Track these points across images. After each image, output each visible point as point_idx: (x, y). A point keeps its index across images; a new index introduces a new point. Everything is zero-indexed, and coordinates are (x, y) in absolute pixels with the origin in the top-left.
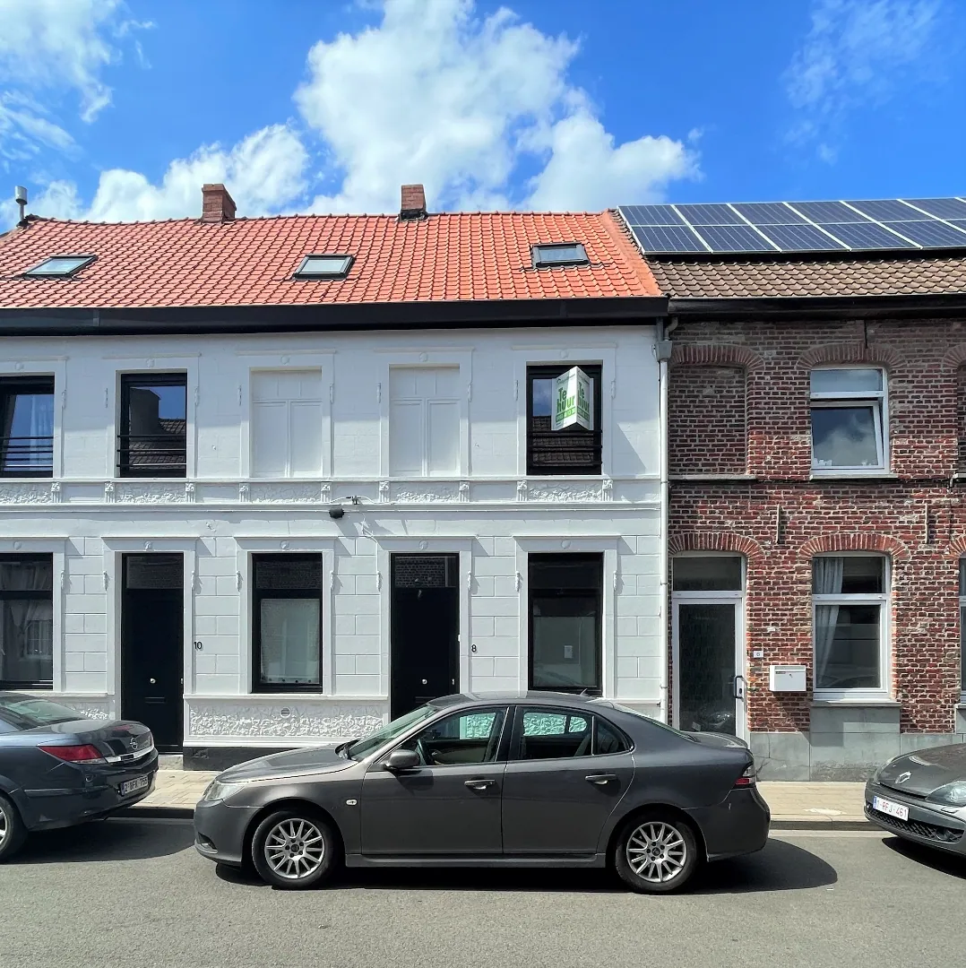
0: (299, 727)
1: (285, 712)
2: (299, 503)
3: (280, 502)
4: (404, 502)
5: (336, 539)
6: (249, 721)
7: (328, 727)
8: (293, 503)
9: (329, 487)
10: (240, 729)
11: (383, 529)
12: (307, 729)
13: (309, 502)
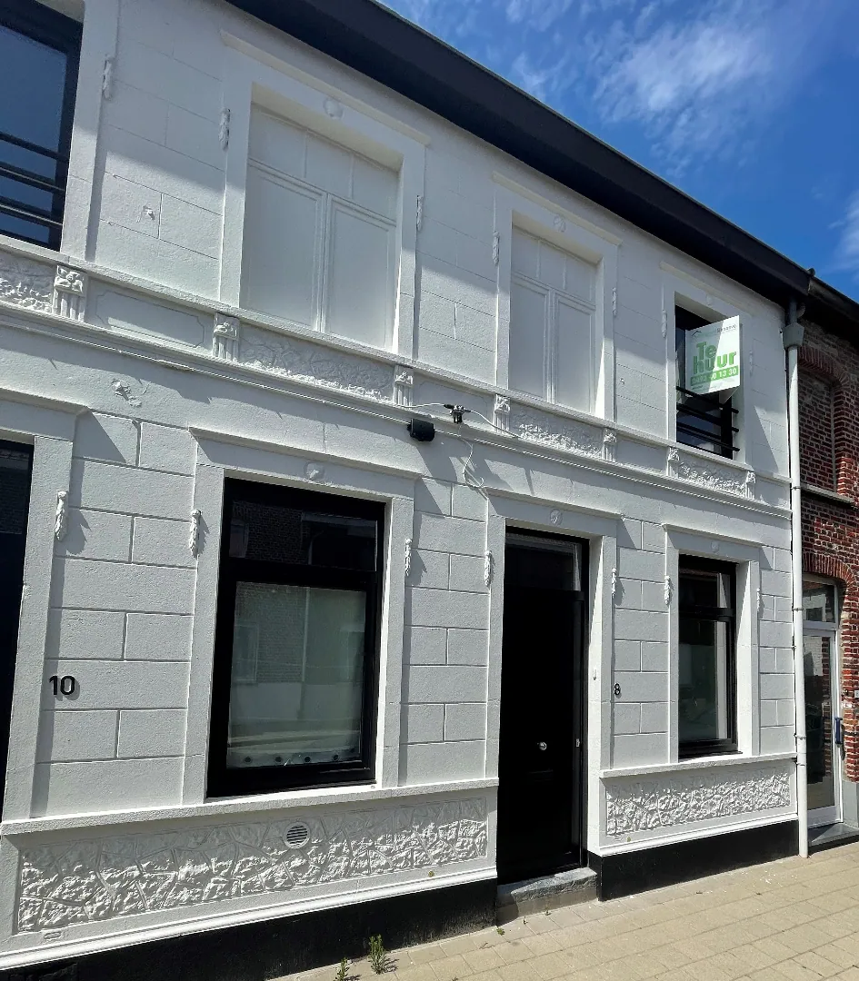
0: (327, 862)
1: (297, 834)
2: (348, 391)
3: (309, 380)
4: (531, 439)
5: (417, 480)
6: (203, 868)
7: (389, 853)
8: (334, 389)
9: (410, 378)
10: (177, 891)
11: (496, 478)
12: (343, 865)
13: (370, 396)
